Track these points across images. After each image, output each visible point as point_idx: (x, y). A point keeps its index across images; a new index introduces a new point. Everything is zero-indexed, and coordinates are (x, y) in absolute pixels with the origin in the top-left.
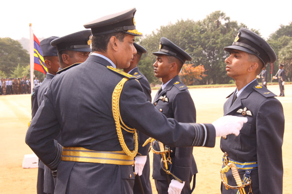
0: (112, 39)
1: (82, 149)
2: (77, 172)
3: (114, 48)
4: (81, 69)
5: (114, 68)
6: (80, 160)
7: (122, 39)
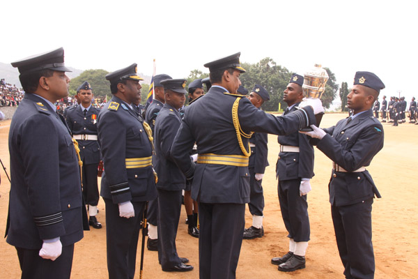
0: (225, 73)
1: (212, 154)
2: (208, 170)
3: (227, 79)
4: (206, 98)
5: (228, 93)
6: (211, 162)
7: (232, 74)
